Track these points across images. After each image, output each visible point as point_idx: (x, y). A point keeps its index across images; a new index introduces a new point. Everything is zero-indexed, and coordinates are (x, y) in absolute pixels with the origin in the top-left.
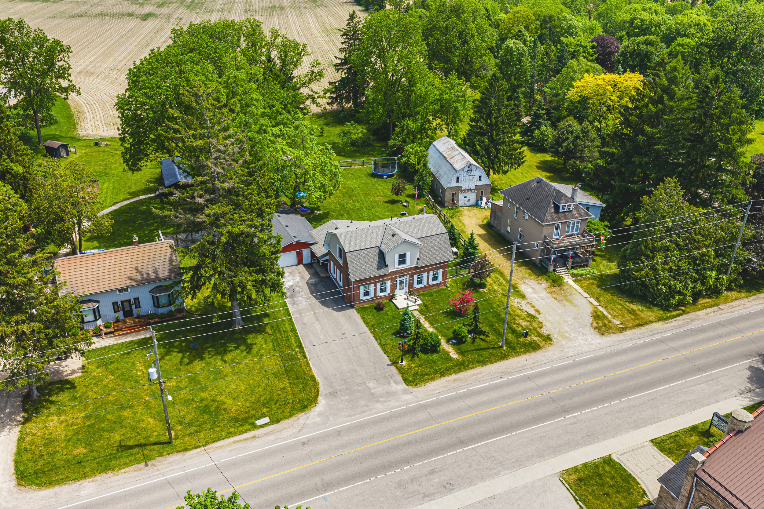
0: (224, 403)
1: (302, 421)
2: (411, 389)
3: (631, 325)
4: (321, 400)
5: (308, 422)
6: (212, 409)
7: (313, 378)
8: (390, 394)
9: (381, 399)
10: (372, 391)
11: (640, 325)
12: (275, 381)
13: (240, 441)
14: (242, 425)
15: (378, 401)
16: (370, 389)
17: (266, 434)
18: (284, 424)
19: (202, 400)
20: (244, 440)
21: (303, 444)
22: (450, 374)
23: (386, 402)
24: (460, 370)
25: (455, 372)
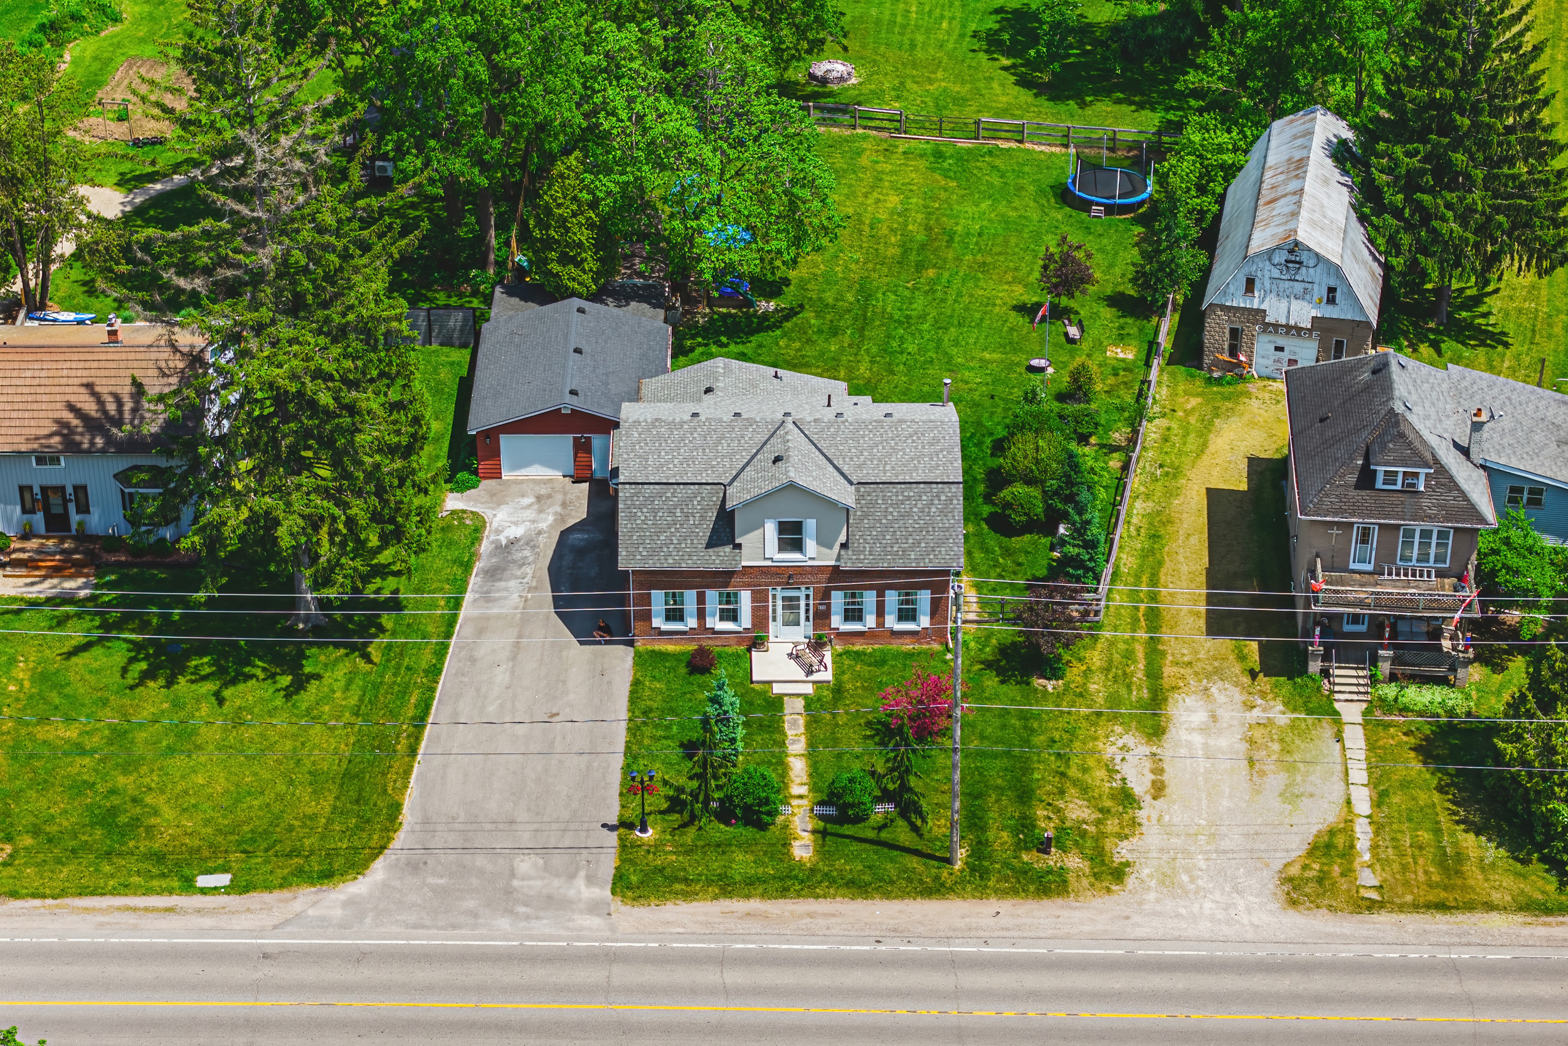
0: (156, 813)
1: (297, 906)
2: (616, 904)
3: (1409, 898)
4: (379, 870)
5: (310, 912)
6: (123, 819)
7: (396, 808)
8: (552, 903)
9: (521, 909)
10: (516, 883)
11: (1442, 907)
12: (304, 793)
13: (134, 909)
14: (163, 876)
15: (511, 912)
16: (513, 875)
17: (198, 911)
18: (254, 899)
19: (113, 792)
20: (146, 909)
21: (266, 956)
22: (748, 897)
23: (527, 918)
24: (784, 893)
25: (765, 895)
